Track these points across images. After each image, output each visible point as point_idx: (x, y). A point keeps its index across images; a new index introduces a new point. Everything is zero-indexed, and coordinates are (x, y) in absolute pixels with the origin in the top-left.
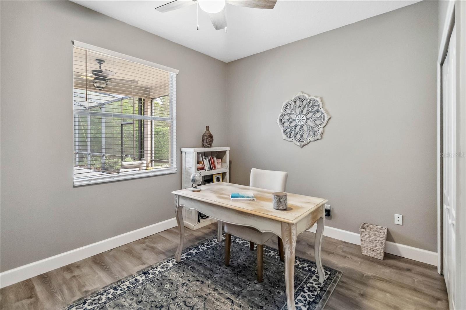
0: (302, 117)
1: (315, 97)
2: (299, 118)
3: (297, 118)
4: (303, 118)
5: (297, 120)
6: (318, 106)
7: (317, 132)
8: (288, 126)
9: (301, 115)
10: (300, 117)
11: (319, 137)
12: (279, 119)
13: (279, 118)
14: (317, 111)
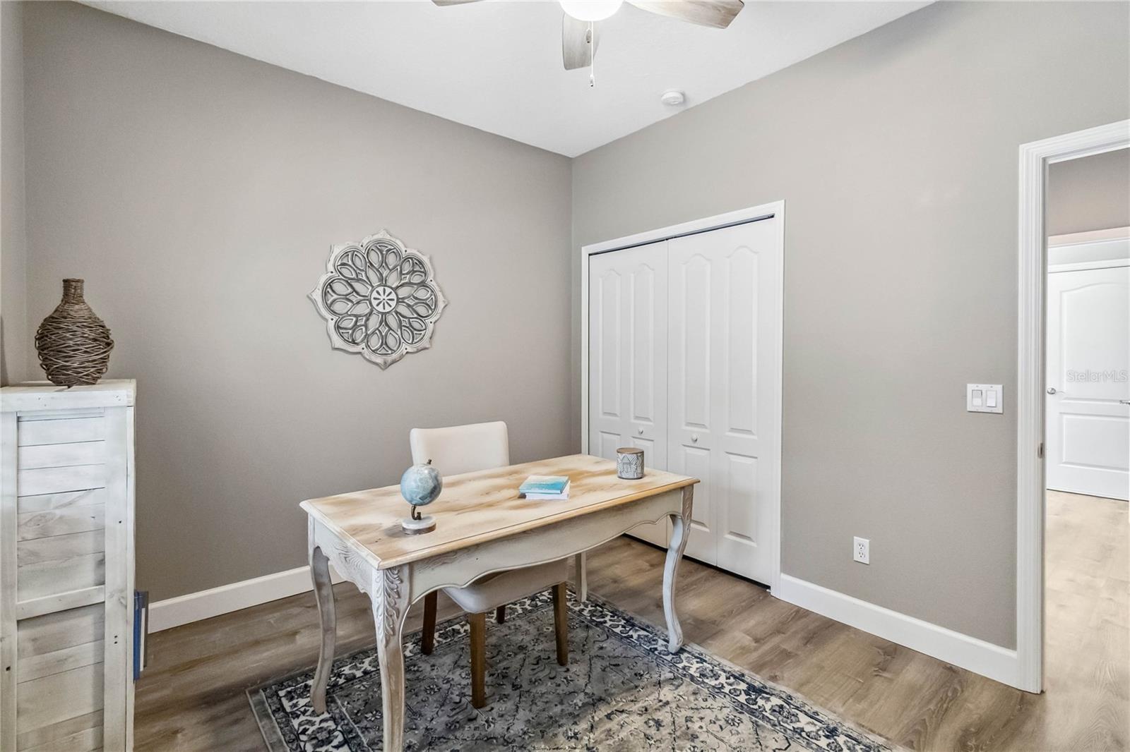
0: (386, 294)
1: (418, 251)
2: (380, 295)
3: (375, 295)
4: (389, 297)
5: (375, 299)
6: (423, 275)
7: (423, 332)
8: (349, 313)
9: (386, 288)
10: (382, 293)
11: (425, 343)
12: (321, 290)
13: (320, 287)
14: (422, 284)
